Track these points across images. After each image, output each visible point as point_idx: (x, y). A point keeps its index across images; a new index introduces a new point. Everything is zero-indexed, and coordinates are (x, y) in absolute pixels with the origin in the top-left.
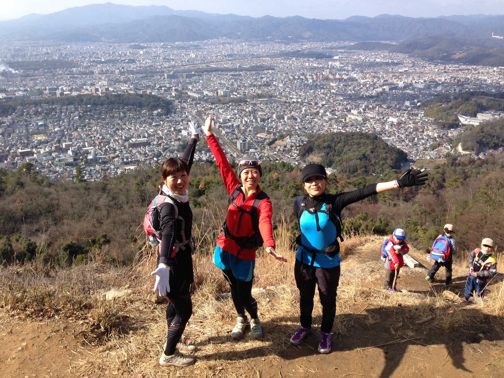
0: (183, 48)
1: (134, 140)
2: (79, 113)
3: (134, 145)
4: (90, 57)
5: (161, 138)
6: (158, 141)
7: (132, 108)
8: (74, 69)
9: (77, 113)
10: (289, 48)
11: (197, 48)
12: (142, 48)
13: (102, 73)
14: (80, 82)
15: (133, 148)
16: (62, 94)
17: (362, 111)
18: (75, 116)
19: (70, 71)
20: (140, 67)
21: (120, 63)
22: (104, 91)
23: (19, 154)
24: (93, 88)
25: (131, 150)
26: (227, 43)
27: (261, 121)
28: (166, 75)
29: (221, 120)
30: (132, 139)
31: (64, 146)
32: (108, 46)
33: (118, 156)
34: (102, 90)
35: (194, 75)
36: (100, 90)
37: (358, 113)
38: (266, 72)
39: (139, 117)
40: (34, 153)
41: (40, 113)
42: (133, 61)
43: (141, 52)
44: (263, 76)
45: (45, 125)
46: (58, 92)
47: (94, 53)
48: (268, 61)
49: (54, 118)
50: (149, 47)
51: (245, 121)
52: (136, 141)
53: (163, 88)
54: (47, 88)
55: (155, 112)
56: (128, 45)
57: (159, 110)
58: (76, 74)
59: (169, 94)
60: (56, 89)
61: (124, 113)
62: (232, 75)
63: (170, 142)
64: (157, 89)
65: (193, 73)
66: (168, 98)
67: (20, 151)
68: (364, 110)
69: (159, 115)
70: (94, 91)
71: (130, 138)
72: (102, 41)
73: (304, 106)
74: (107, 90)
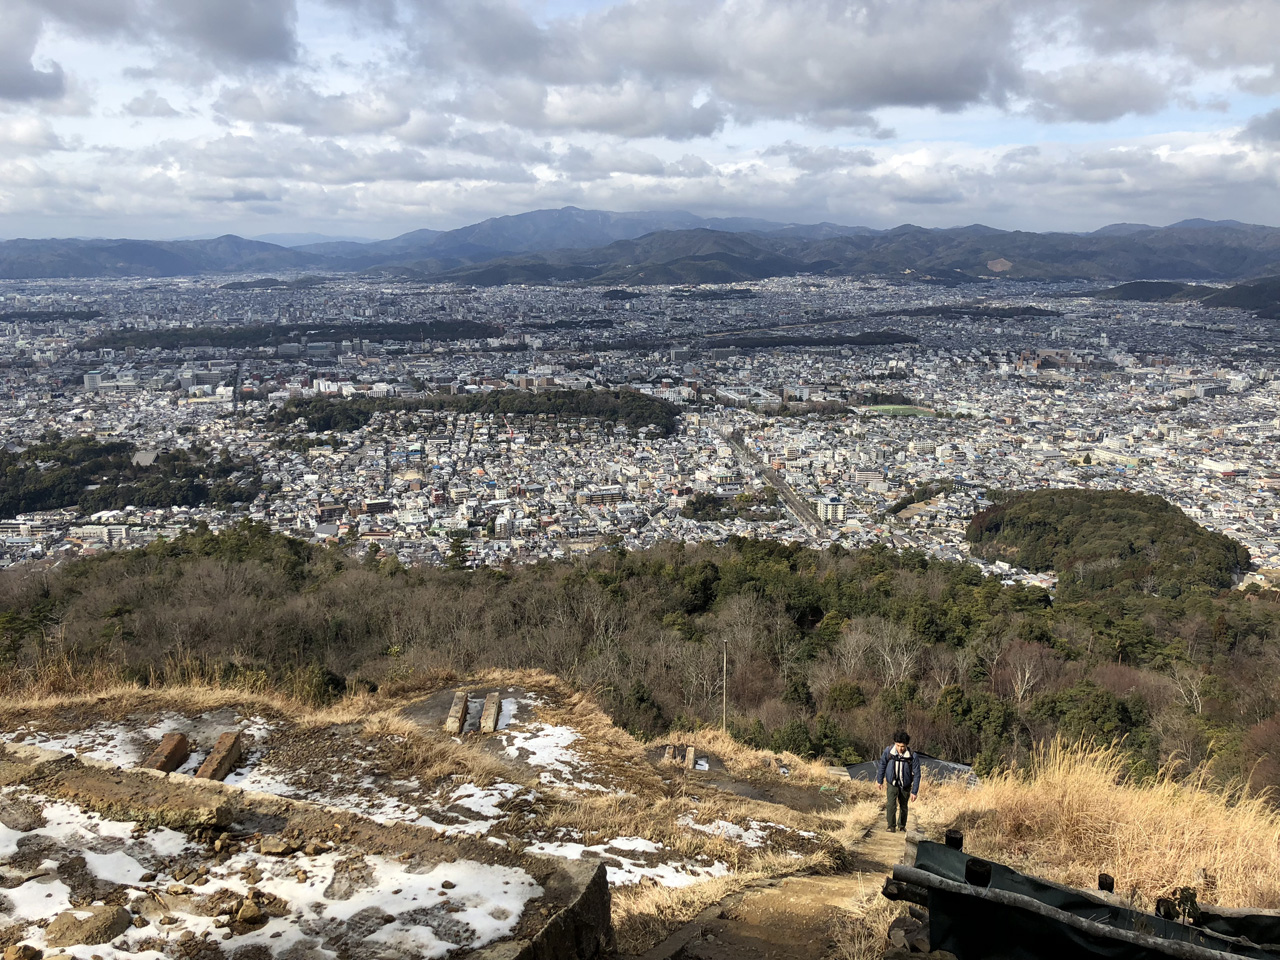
0: (715, 296)
1: (592, 487)
3: (593, 500)
4: (525, 315)
5: (651, 486)
6: (644, 493)
7: (596, 421)
9: (485, 428)
12: (629, 297)
13: (545, 348)
15: (589, 505)
16: (461, 390)
17: (1131, 441)
19: (482, 344)
20: (622, 336)
21: (583, 327)
22: (544, 384)
23: (365, 508)
24: (523, 378)
25: (586, 509)
26: (813, 286)
27: (878, 457)
28: (673, 352)
29: (785, 452)
30: (589, 486)
31: (453, 496)
32: (563, 294)
33: (556, 521)
34: (540, 384)
35: (734, 353)
36: (536, 383)
37: (1121, 445)
40: (394, 507)
41: (415, 429)
42: (608, 324)
43: (627, 306)
44: (891, 355)
45: (422, 452)
46: (454, 386)
48: (906, 325)
49: (441, 438)
50: (644, 295)
51: (841, 455)
52: (598, 490)
53: (664, 379)
54: (435, 376)
55: (644, 429)
56: (603, 291)
57: (652, 426)
58: (494, 350)
59: (676, 392)
60: (450, 380)
61: (578, 430)
62: (820, 353)
63: (669, 495)
64: (653, 382)
65: (732, 347)
66: (674, 400)
67: (368, 501)
68: (1137, 439)
69: (650, 436)
70: (523, 384)
71: (586, 484)
73: (984, 426)
74: (550, 382)
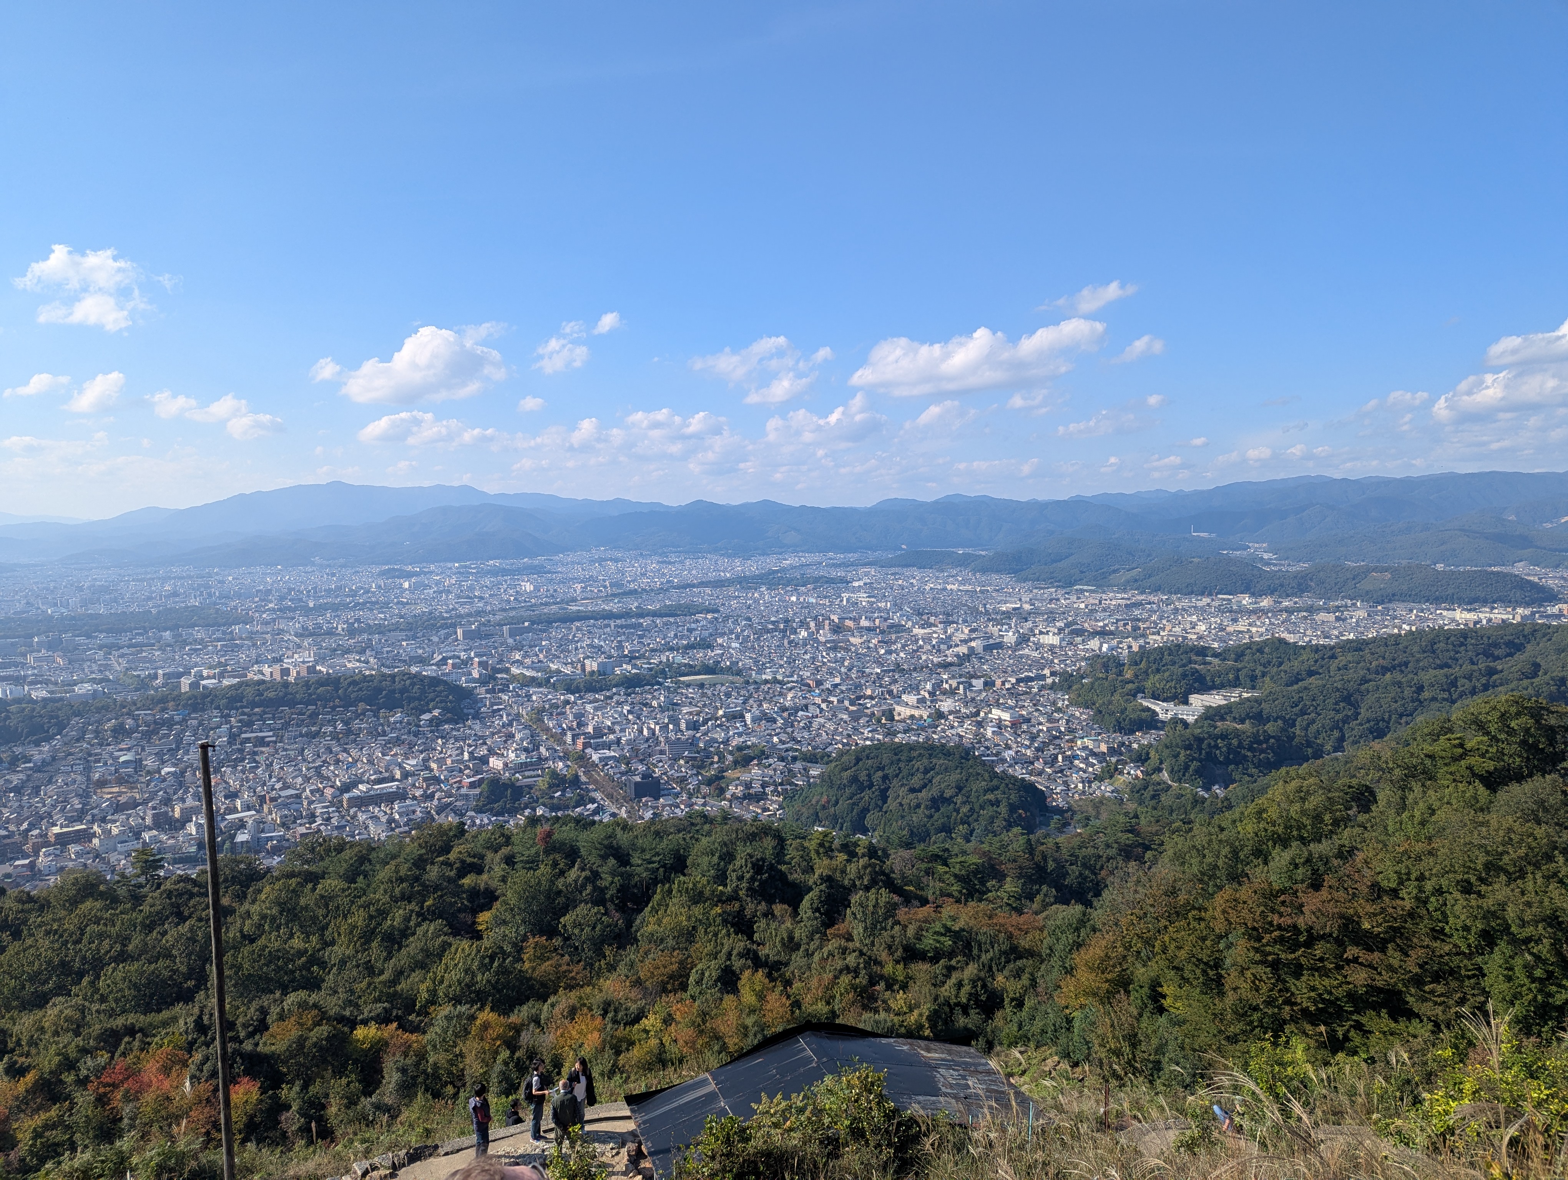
0: (504, 572)
1: (364, 787)
2: (231, 727)
3: (362, 802)
4: (282, 598)
5: (437, 780)
6: (428, 788)
7: (368, 710)
8: (236, 628)
9: (225, 727)
10: (753, 567)
11: (538, 570)
12: (409, 575)
13: (304, 633)
14: (247, 656)
15: (360, 808)
16: (194, 685)
17: (927, 695)
18: (220, 737)
19: (224, 633)
21: (353, 609)
22: (304, 673)
23: (52, 840)
24: (277, 667)
25: (356, 813)
26: (611, 560)
27: (688, 729)
28: (459, 632)
29: (590, 729)
30: (360, 786)
31: (177, 814)
32: (328, 574)
33: (317, 831)
34: (298, 673)
35: (528, 630)
36: (294, 673)
37: (919, 701)
38: (700, 616)
39: (384, 732)
40: (94, 835)
41: (129, 733)
42: (383, 605)
43: (406, 585)
44: (693, 626)
45: (138, 764)
46: (185, 684)
47: (290, 590)
48: (706, 596)
49: (164, 744)
50: (425, 573)
51: (649, 728)
52: (369, 790)
53: (450, 661)
54: (160, 672)
55: (426, 716)
56: (376, 570)
57: (436, 713)
58: (241, 639)
59: (464, 674)
60: (180, 675)
61: (346, 723)
62: (622, 627)
63: (459, 788)
64: (437, 664)
65: (526, 624)
66: (463, 682)
67: (56, 830)
68: (932, 694)
69: (435, 723)
70: (277, 677)
71: (354, 784)
72: (313, 564)
73: (791, 689)
74: (311, 670)
